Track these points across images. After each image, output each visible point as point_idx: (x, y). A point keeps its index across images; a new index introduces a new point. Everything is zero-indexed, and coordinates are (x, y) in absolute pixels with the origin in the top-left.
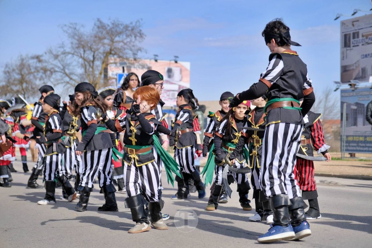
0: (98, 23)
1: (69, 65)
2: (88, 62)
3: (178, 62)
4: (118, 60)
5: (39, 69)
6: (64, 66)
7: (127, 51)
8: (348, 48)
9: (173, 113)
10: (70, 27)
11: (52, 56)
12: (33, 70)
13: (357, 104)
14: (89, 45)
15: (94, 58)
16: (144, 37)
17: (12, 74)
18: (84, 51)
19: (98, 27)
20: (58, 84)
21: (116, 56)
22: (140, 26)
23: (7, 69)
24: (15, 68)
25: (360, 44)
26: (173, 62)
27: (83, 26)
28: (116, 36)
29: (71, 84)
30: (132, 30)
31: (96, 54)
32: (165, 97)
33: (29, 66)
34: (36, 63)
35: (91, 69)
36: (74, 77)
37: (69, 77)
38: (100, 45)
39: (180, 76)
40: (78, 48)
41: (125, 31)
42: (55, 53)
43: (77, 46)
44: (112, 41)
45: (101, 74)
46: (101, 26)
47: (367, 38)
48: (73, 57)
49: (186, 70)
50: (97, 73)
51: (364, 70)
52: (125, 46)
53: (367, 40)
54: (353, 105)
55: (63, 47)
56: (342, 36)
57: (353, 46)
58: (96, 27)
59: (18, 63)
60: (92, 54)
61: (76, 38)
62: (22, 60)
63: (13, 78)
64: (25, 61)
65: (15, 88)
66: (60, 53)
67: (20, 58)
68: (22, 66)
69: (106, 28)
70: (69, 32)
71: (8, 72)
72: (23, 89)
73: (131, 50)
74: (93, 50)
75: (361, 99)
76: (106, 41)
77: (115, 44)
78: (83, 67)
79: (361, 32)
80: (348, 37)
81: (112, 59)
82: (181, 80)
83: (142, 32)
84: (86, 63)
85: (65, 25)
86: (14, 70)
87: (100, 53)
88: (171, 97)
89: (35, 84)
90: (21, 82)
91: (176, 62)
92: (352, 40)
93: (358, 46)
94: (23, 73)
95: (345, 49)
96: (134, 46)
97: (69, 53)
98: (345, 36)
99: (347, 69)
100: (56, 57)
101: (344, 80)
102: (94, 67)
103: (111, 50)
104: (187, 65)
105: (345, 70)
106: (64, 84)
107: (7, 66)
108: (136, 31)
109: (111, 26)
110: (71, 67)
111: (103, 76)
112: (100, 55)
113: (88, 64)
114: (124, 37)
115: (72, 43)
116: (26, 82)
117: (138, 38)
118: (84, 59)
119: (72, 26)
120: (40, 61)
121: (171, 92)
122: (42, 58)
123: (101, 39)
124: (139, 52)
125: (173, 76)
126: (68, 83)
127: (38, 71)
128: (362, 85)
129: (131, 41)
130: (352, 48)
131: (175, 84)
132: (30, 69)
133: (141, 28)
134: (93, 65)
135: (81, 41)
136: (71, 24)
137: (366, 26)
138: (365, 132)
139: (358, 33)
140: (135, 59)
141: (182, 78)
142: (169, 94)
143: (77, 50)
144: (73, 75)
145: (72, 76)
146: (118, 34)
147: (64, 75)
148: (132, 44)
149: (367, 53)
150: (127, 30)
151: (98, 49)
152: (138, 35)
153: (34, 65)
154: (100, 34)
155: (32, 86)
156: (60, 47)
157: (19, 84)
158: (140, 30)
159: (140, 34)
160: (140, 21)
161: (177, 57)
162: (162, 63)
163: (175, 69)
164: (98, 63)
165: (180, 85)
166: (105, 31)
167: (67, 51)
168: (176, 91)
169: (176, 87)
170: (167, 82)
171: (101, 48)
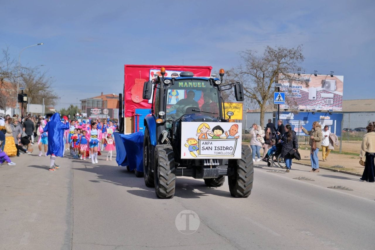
0: (268, 50)
2: (260, 80)
3: (334, 76)
4: (283, 77)
7: (289, 70)
9: (329, 116)
10: (247, 53)
14: (261, 66)
15: (264, 77)
16: (304, 59)
18: (257, 71)
21: (282, 74)
22: (301, 51)
26: (330, 76)
27: (256, 52)
29: (247, 96)
30: (294, 53)
31: (265, 73)
32: (323, 103)
34: (226, 77)
35: (261, 85)
36: (249, 91)
37: (246, 90)
38: (269, 66)
39: (336, 86)
40: (252, 68)
41: (289, 54)
42: (235, 73)
45: (269, 87)
46: (270, 51)
48: (248, 76)
49: (341, 82)
50: (267, 87)
52: (289, 66)
55: (241, 68)
60: (263, 73)
61: (251, 61)
66: (238, 73)
69: (274, 53)
70: (245, 57)
74: (263, 70)
76: (275, 63)
77: (281, 65)
78: (257, 82)
82: (335, 90)
83: (301, 55)
85: (243, 52)
87: (269, 72)
88: (327, 104)
91: (332, 76)
97: (245, 73)
100: (237, 75)
102: (264, 83)
103: (277, 69)
104: (341, 78)
108: (297, 54)
109: (278, 51)
110: (247, 83)
112: (270, 73)
113: (258, 80)
114: (288, 59)
115: (247, 65)
117: (299, 59)
118: (257, 78)
119: (247, 52)
121: (328, 100)
122: (230, 73)
123: (269, 61)
125: (329, 87)
129: (293, 62)
131: (331, 93)
133: (301, 52)
134: (263, 81)
135: (254, 64)
136: (247, 50)
140: (299, 75)
141: (337, 88)
142: (326, 101)
143: (251, 70)
144: (249, 89)
146: (284, 57)
148: (294, 64)
150: (290, 54)
151: (267, 70)
152: (300, 57)
154: (270, 58)
155: (223, 94)
156: (239, 68)
158: (301, 54)
159: (301, 57)
160: (301, 46)
161: (333, 72)
162: (321, 77)
163: (332, 82)
164: (267, 80)
165: (334, 94)
166: (273, 55)
167: (244, 71)
168: (332, 98)
169: (332, 96)
170: (324, 91)
171: (269, 69)
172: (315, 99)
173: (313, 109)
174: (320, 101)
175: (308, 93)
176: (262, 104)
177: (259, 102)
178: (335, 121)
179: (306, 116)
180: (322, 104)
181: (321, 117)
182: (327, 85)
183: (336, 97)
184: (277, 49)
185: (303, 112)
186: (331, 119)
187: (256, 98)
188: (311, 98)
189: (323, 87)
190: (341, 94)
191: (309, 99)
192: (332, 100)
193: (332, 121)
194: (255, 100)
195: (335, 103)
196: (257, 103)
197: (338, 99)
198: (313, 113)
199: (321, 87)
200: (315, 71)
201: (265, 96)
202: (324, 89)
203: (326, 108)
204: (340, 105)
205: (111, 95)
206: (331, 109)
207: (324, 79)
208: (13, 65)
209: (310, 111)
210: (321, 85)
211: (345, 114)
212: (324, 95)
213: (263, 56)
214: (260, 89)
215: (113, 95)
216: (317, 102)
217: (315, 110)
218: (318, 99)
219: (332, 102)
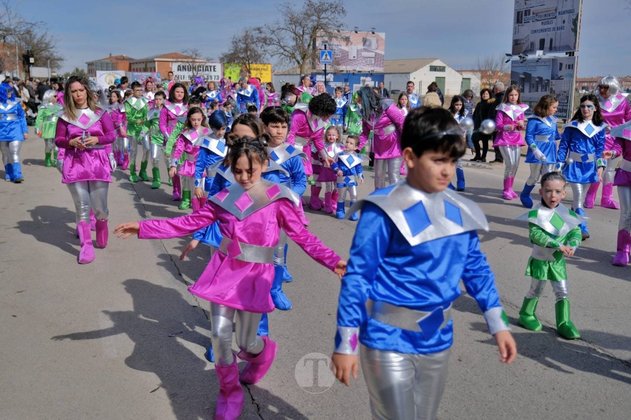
1: (283, 38)
2: (299, 37)
4: (323, 33)
5: (260, 39)
6: (280, 38)
7: (330, 26)
8: (520, 24)
9: (370, 77)
10: (286, 7)
11: (269, 31)
12: (255, 40)
13: (525, 74)
14: (300, 22)
15: (303, 33)
16: (346, 13)
17: (239, 44)
18: (296, 26)
19: (308, 5)
20: (274, 55)
21: (322, 30)
22: (342, 4)
23: (235, 40)
24: (241, 39)
25: (531, 21)
26: (371, 33)
27: (295, 5)
28: (322, 13)
29: (284, 55)
30: (336, 7)
31: (305, 29)
32: (364, 63)
33: (252, 36)
34: (258, 34)
35: (301, 42)
36: (288, 49)
37: (283, 49)
38: (309, 21)
39: (377, 45)
40: (290, 24)
42: (271, 29)
43: (290, 22)
44: (319, 18)
45: (309, 46)
46: (310, 5)
47: (537, 15)
48: (287, 32)
49: (382, 39)
50: (306, 45)
51: (532, 44)
52: (330, 22)
53: (537, 17)
54: (521, 74)
55: (278, 24)
56: (515, 13)
57: (524, 23)
58: (306, 5)
59: (244, 34)
60: (302, 29)
61: (289, 15)
62: (247, 32)
63: (239, 47)
64: (248, 33)
65: (241, 56)
66: (275, 29)
67: (244, 30)
68: (246, 37)
69: (314, 6)
70: (282, 10)
71: (236, 42)
72: (248, 57)
73: (335, 25)
74: (302, 26)
75: (529, 69)
76: (314, 18)
77: (321, 20)
78: (295, 40)
79: (532, 10)
80: (520, 14)
81: (320, 33)
82: (377, 49)
84: (297, 37)
85: (280, 5)
86: (240, 41)
87: (309, 28)
88: (368, 63)
89: (257, 52)
90: (246, 50)
91: (373, 33)
92: (524, 17)
93: (529, 22)
94: (247, 42)
95: (517, 25)
96: (337, 22)
97: (283, 29)
98: (518, 13)
99: (519, 42)
100: (273, 32)
101: (514, 53)
102: (304, 40)
103: (318, 25)
104: (383, 35)
105: (516, 43)
106: (279, 55)
107: (234, 36)
108: (338, 9)
109: (319, 4)
110: (284, 40)
111: (311, 47)
112: (308, 30)
113: (298, 37)
114: (329, 14)
115: (285, 20)
116: (250, 50)
117: (341, 14)
118: (296, 35)
119: (285, 5)
120: (261, 32)
121: (369, 59)
122: (262, 30)
123: (309, 16)
124: (341, 26)
125: (370, 45)
126: (282, 53)
127: (259, 41)
128: (530, 57)
129: (335, 17)
130: (523, 24)
131: (372, 52)
132: (253, 39)
133: (343, 6)
134: (303, 39)
135: (293, 19)
136: (286, 3)
137: (536, 5)
138: (530, 98)
139: (529, 11)
140: (339, 31)
141: (378, 47)
142: (367, 60)
143: (289, 26)
145: (285, 48)
146: (324, 11)
147: (279, 47)
148: (336, 19)
149: (536, 29)
150: (331, 8)
151: (307, 25)
152: (342, 11)
153: (256, 36)
154: (309, 12)
155: (255, 53)
156: (276, 24)
157: (244, 52)
158: (343, 8)
159: (343, 11)
161: (374, 29)
162: (362, 34)
163: (372, 39)
164: (307, 37)
165: (376, 53)
166: (313, 9)
167: (281, 27)
168: (373, 58)
169: (373, 55)
170: (365, 50)
171: (310, 24)
172: (356, 58)
173: (354, 70)
174: (361, 61)
175: (348, 52)
176: (301, 64)
177: (299, 63)
178: (377, 83)
179: (346, 77)
180: (362, 64)
181: (362, 78)
182: (368, 43)
183: (377, 56)
184: (317, 2)
185: (342, 72)
186: (372, 80)
187: (295, 58)
188: (351, 57)
189: (364, 44)
190: (383, 53)
191: (349, 58)
192: (373, 59)
193: (373, 82)
194: (294, 60)
195: (376, 63)
196: (296, 63)
197: (379, 60)
198: (353, 74)
199: (362, 45)
200: (355, 28)
201: (305, 55)
202: (365, 47)
203: (367, 69)
204: (382, 65)
205: (121, 56)
206: (372, 69)
207: (365, 37)
208: (17, 20)
209: (350, 72)
210: (362, 43)
211: (385, 76)
212: (365, 54)
213: (302, 10)
214: (298, 47)
215: (124, 57)
216: (357, 62)
217: (355, 70)
218: (359, 59)
219: (373, 62)
